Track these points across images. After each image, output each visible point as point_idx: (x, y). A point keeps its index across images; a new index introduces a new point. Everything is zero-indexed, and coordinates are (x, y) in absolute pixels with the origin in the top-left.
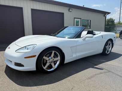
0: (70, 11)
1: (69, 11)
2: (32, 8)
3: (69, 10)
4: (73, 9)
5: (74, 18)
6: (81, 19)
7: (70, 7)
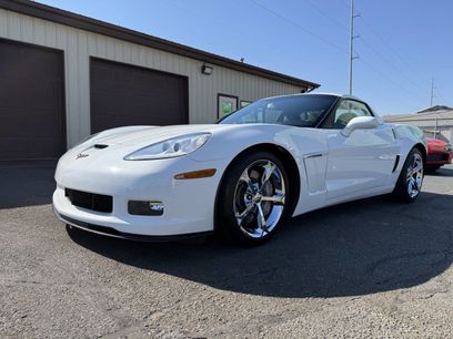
0: (208, 74)
1: (203, 72)
2: (93, 55)
3: (204, 68)
4: (215, 67)
5: (219, 95)
6: (237, 98)
7: (206, 61)
